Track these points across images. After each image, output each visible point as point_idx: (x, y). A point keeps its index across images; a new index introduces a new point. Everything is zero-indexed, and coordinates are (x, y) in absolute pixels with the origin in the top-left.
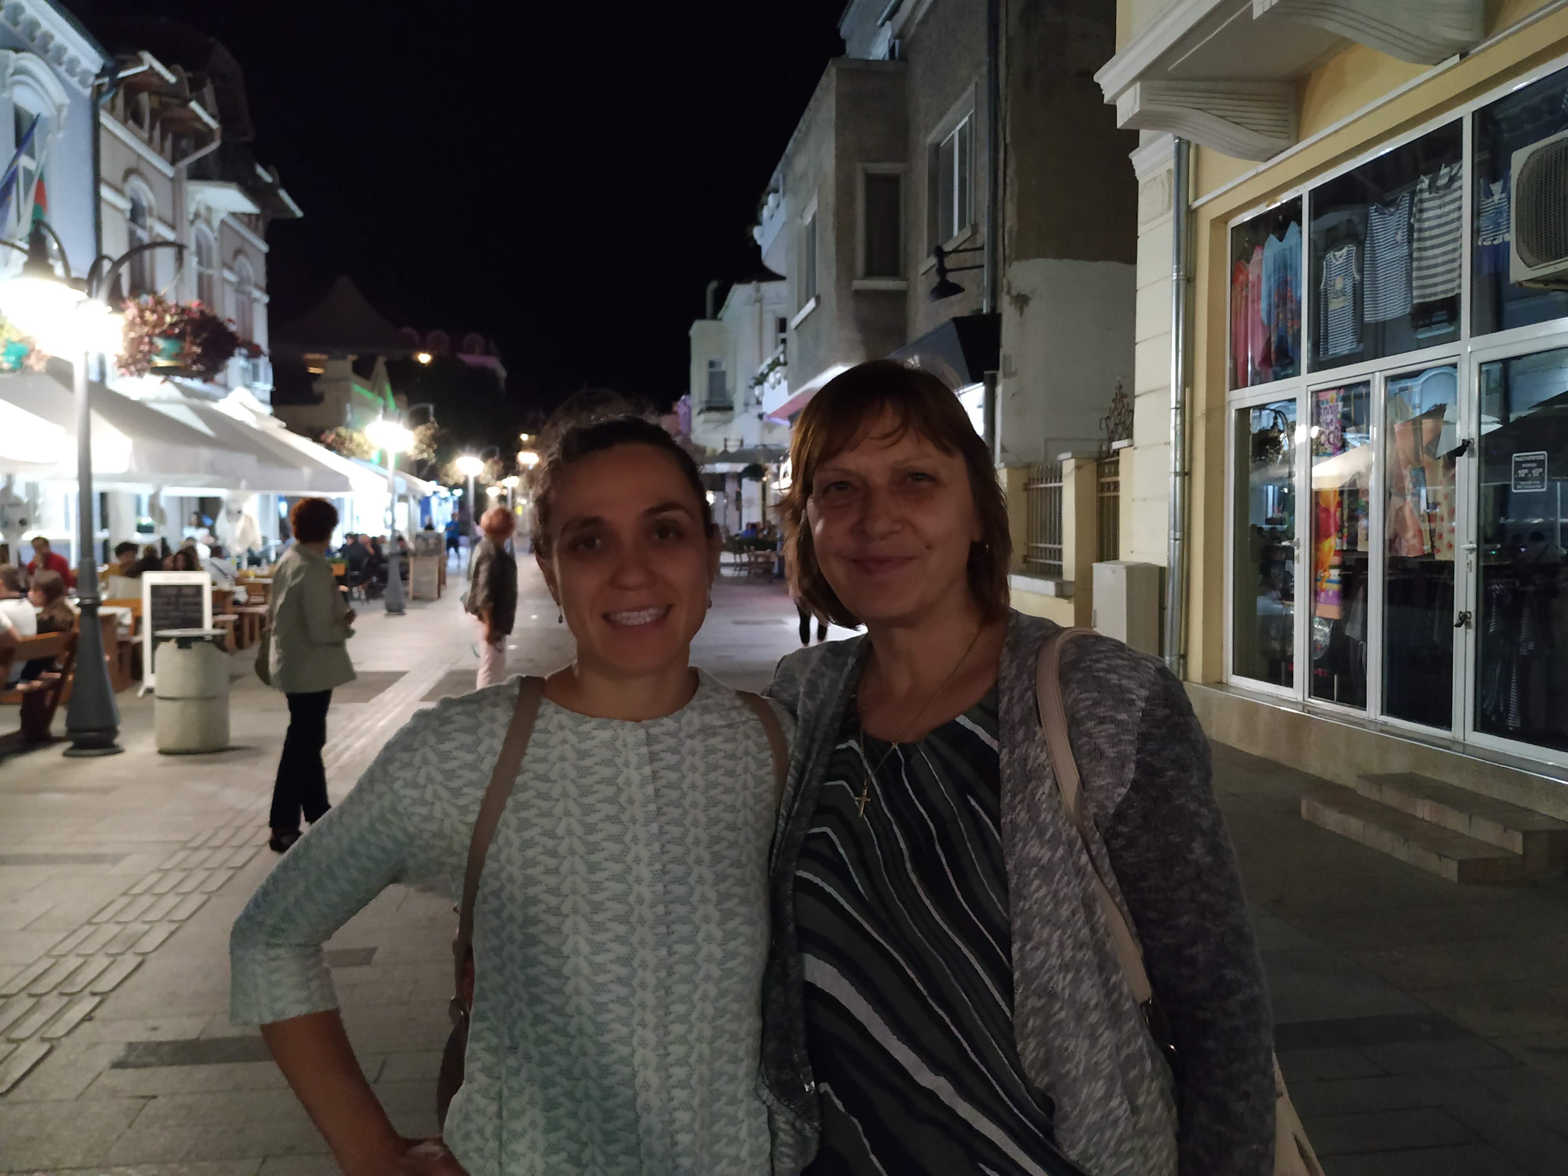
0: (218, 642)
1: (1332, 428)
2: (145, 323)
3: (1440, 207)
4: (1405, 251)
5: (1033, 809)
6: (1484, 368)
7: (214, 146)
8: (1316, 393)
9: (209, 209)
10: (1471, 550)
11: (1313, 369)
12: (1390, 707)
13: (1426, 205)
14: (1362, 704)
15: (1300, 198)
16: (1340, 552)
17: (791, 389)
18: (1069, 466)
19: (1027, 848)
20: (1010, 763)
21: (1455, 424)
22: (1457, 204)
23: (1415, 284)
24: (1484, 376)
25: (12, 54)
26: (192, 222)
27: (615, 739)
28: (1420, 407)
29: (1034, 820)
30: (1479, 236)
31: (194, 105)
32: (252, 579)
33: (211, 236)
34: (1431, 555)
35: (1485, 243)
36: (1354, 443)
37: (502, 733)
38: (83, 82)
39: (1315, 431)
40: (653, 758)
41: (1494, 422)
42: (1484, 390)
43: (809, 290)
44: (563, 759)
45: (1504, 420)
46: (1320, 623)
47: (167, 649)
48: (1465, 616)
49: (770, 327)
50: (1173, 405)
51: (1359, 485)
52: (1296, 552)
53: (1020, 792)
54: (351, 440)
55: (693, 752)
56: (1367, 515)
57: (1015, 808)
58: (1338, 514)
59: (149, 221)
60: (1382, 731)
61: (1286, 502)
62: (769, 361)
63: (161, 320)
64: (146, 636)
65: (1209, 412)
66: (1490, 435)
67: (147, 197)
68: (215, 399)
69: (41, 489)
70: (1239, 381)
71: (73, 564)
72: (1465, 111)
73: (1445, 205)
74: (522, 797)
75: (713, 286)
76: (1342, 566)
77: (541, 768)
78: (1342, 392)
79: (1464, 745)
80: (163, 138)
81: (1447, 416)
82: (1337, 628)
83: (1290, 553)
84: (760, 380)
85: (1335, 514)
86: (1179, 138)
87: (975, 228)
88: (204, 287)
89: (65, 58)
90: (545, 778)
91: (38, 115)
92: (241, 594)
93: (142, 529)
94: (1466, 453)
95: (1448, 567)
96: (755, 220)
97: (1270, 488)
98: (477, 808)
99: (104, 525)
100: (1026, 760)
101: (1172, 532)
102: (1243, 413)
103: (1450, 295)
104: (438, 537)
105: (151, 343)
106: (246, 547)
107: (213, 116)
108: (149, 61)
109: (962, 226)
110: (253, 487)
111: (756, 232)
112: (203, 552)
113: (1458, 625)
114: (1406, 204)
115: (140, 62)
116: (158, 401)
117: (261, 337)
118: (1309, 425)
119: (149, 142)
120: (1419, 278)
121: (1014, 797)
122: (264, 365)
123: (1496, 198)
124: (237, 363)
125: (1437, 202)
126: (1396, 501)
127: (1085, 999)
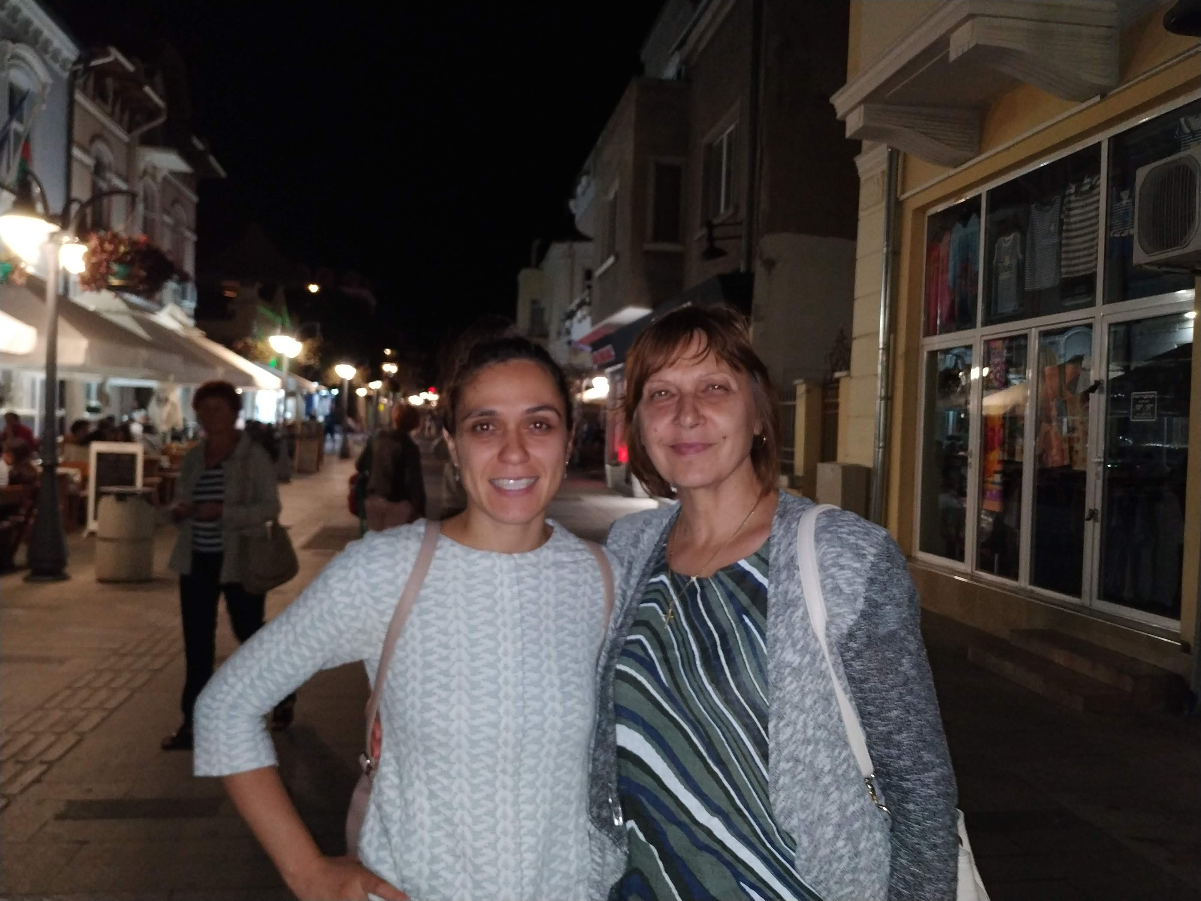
0: (146, 497)
1: (999, 368)
2: (103, 251)
3: (1083, 207)
4: (1056, 240)
5: (790, 627)
6: (1112, 329)
7: (161, 120)
8: (987, 342)
9: (155, 168)
10: (1099, 463)
11: (985, 324)
12: (1037, 579)
13: (1073, 205)
14: (1015, 576)
15: (980, 196)
16: (1002, 462)
17: (594, 323)
18: (801, 389)
19: (784, 654)
20: (775, 595)
21: (1089, 370)
22: (1095, 206)
23: (1063, 263)
24: (1112, 335)
25: (10, 45)
26: (142, 178)
27: (493, 566)
28: (1064, 355)
29: (790, 635)
30: (1111, 230)
31: (147, 89)
32: (174, 451)
33: (155, 188)
34: (1069, 467)
35: (1116, 235)
36: (1014, 382)
37: (412, 559)
38: (63, 67)
39: (986, 371)
40: (519, 581)
41: (1118, 370)
42: (1112, 347)
43: (610, 249)
44: (455, 578)
45: (1126, 369)
46: (986, 515)
47: (107, 502)
48: (1094, 512)
49: (579, 277)
50: (881, 346)
51: (1018, 412)
52: (970, 460)
53: (781, 615)
54: (256, 347)
55: (548, 579)
56: (1022, 436)
57: (777, 625)
58: (1001, 433)
59: (108, 175)
60: (1031, 597)
61: (963, 424)
62: (577, 301)
63: (116, 250)
64: (91, 491)
65: (907, 353)
66: (1115, 379)
67: (108, 157)
68: (152, 312)
69: (15, 375)
70: (931, 331)
71: (36, 433)
72: (1103, 137)
73: (1087, 205)
74: (425, 605)
75: (536, 243)
76: (1003, 473)
77: (440, 585)
78: (1007, 342)
79: (1090, 609)
80: (122, 111)
81: (1084, 364)
82: (998, 518)
83: (964, 461)
84: (571, 315)
85: (1000, 434)
86: (892, 148)
87: (737, 208)
88: (148, 226)
89: (51, 49)
90: (441, 592)
91: (28, 92)
92: (165, 462)
93: (91, 410)
94: (1097, 391)
95: (1082, 476)
96: (572, 195)
97: (951, 413)
98: (391, 612)
99: (62, 405)
100: (786, 593)
101: (877, 442)
102: (933, 354)
103: (1088, 272)
104: (319, 424)
105: (108, 268)
106: (170, 426)
107: (161, 97)
108: (115, 55)
109: (727, 206)
110: (179, 380)
111: (572, 204)
112: (136, 428)
113: (1089, 519)
114: (1057, 205)
115: (107, 54)
116: (109, 311)
117: (189, 267)
118: (982, 366)
119: (111, 115)
120: (1066, 259)
121: (777, 617)
122: (191, 288)
123: (1124, 202)
124: (171, 286)
125: (1081, 203)
126: (1045, 426)
127: (820, 767)
